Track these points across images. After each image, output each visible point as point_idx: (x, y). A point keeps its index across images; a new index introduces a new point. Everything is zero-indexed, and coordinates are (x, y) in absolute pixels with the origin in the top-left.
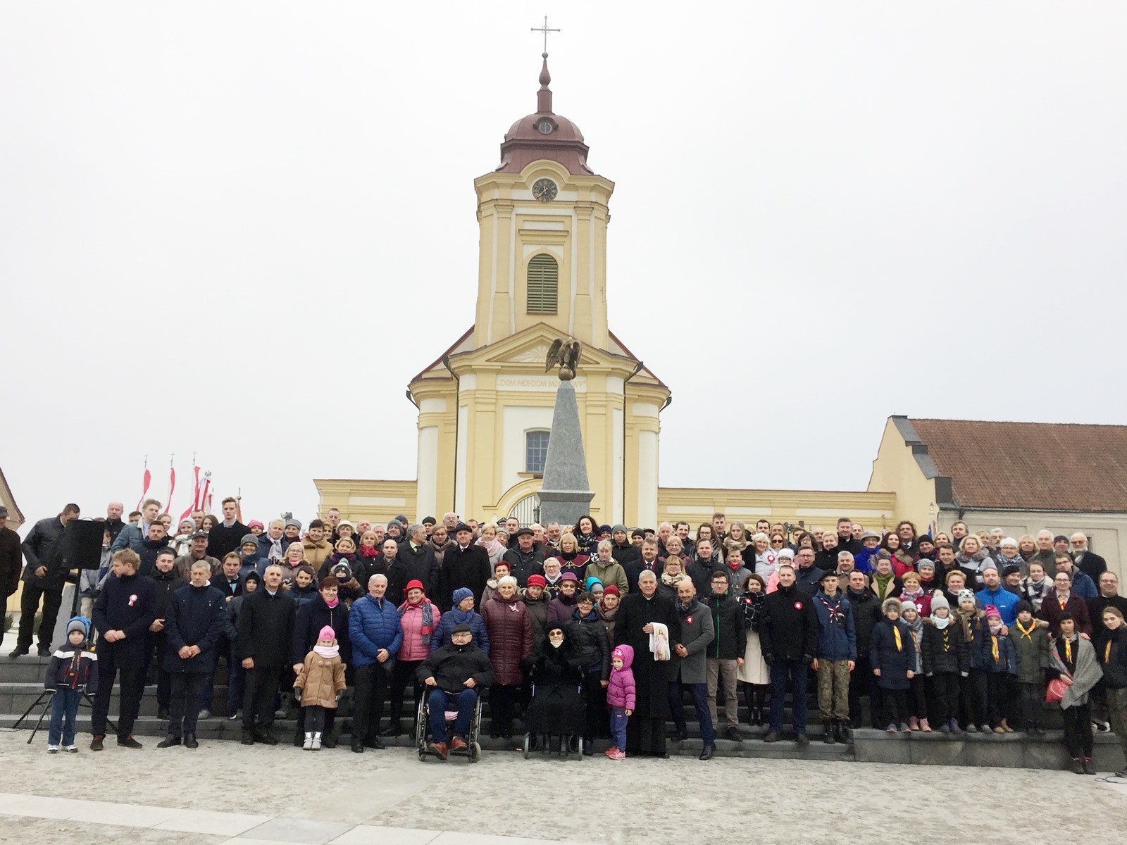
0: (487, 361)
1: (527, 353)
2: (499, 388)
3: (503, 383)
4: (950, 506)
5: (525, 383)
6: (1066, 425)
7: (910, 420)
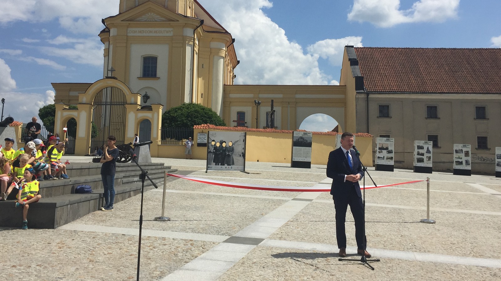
0: (122, 21)
1: (143, 16)
2: (129, 35)
3: (131, 32)
4: (362, 91)
5: (142, 32)
6: (438, 49)
7: (355, 48)
